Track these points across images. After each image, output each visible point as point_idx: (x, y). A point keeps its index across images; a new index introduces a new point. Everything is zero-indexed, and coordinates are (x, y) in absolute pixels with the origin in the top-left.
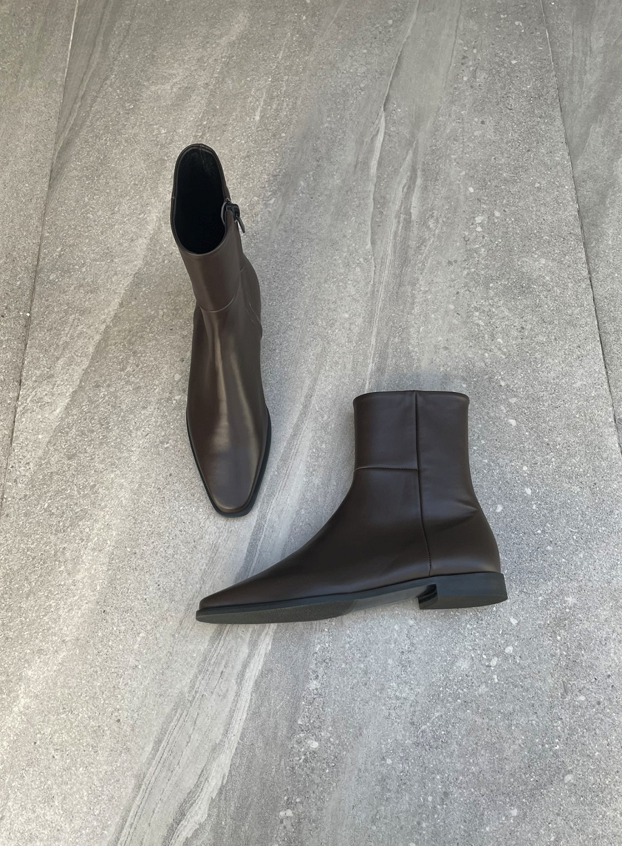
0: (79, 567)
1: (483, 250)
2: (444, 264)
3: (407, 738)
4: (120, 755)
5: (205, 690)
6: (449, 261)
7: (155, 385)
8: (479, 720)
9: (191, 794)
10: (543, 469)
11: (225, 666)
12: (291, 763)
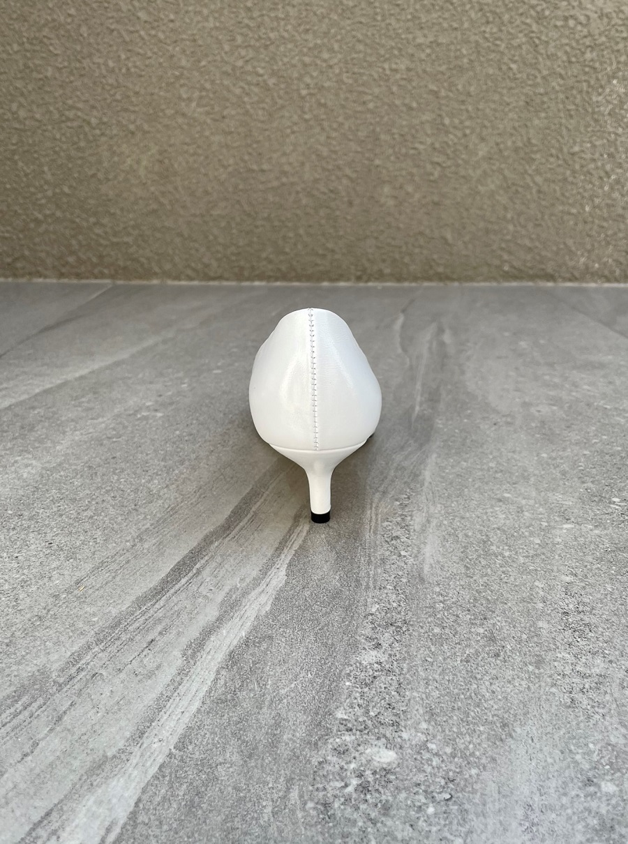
5: (104, 667)
11: (160, 633)
12: (321, 794)
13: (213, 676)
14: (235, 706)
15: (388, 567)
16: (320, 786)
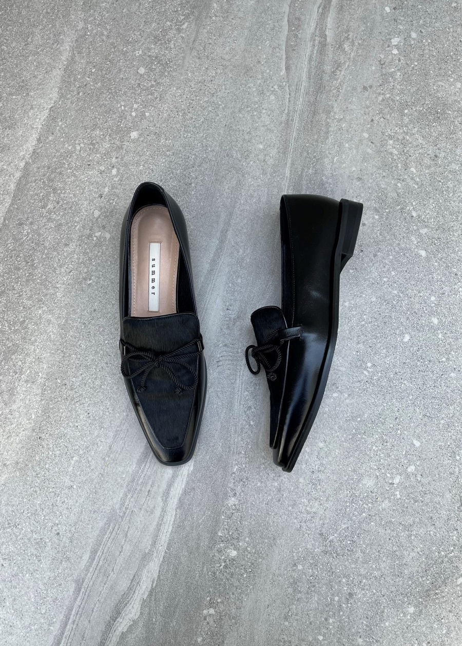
0: (14, 397)
1: (399, 74)
2: (359, 90)
3: (316, 547)
4: (61, 563)
5: (134, 507)
6: (364, 87)
7: (76, 222)
8: (381, 531)
9: (125, 596)
10: (450, 299)
11: (151, 486)
12: (213, 569)
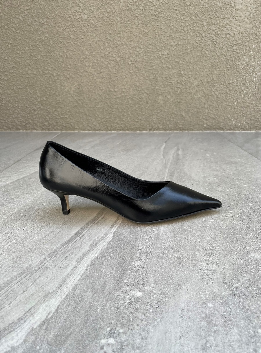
3: (223, 291)
5: (50, 265)
9: (13, 325)
11: (69, 255)
12: (117, 305)
13: (85, 269)
14: (92, 278)
15: (147, 234)
16: (117, 303)
